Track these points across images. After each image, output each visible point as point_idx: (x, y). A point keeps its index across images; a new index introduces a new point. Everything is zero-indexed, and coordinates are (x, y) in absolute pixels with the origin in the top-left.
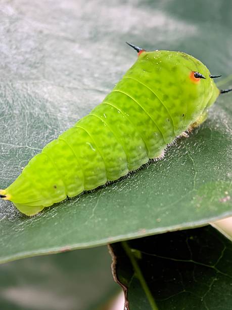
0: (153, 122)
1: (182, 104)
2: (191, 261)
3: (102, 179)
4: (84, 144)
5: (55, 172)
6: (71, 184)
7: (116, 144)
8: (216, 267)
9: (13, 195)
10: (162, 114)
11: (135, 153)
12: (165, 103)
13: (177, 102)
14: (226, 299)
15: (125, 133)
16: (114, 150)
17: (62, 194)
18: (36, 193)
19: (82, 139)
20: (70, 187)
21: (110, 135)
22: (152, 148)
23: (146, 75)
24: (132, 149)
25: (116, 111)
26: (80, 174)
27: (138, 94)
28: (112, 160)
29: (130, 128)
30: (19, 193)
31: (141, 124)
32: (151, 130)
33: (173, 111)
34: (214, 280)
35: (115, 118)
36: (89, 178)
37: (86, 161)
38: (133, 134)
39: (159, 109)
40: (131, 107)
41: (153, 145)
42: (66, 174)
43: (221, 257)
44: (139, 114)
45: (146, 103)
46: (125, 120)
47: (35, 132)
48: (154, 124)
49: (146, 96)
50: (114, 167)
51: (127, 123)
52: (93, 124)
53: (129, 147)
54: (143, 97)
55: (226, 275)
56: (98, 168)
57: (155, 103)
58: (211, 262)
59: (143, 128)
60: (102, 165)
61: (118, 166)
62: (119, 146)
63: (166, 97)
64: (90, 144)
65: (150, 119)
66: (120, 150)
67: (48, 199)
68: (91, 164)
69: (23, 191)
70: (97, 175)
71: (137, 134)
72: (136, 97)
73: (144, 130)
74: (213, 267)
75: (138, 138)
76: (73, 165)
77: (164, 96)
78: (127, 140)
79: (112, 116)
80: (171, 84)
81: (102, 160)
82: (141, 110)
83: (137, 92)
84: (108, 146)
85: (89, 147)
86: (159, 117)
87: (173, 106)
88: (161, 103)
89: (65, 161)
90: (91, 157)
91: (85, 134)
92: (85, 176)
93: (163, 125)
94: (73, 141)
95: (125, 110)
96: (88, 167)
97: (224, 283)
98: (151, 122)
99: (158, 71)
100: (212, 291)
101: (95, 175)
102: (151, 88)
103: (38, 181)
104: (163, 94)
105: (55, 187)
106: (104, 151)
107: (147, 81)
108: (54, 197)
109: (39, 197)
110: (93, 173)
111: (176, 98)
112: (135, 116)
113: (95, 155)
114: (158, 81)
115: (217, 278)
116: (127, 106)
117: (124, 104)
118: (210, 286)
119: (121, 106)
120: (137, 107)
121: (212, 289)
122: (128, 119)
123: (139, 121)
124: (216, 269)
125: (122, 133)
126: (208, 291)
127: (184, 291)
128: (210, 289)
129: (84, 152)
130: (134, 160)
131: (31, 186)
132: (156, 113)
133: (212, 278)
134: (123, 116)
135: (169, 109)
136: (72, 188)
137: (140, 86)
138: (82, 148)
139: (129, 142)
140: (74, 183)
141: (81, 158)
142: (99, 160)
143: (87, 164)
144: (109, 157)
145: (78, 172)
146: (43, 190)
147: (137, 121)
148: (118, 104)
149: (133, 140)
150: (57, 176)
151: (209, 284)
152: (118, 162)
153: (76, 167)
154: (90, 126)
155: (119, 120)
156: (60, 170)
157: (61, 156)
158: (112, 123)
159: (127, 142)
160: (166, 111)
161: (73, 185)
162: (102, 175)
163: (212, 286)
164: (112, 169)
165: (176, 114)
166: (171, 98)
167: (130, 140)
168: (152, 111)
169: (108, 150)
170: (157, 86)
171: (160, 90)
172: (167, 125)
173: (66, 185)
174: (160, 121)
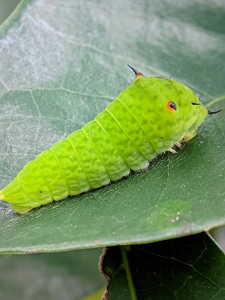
0: (132, 142)
1: (160, 128)
2: (173, 258)
3: (84, 187)
4: (67, 157)
5: (41, 180)
6: (55, 190)
7: (96, 159)
8: (193, 265)
9: (6, 196)
10: (140, 136)
11: (113, 167)
12: (143, 127)
13: (155, 127)
14: (196, 296)
15: (104, 150)
16: (93, 164)
17: (48, 197)
18: (24, 196)
19: (67, 153)
20: (54, 192)
21: (90, 151)
22: (132, 163)
23: (131, 101)
24: (111, 164)
25: (100, 129)
26: (63, 182)
27: (121, 117)
28: (91, 172)
29: (110, 146)
30: (11, 194)
31: (120, 143)
32: (129, 149)
33: (151, 134)
34: (189, 278)
35: (98, 136)
36: (72, 186)
37: (68, 172)
38: (112, 152)
39: (137, 132)
40: (113, 128)
41: (132, 161)
42: (51, 182)
43: (201, 257)
44: (119, 135)
45: (127, 126)
46: (106, 138)
47: (43, 137)
48: (132, 145)
49: (127, 120)
50: (94, 178)
51: (108, 141)
52: (78, 139)
53: (107, 162)
54: (125, 120)
55: (201, 274)
56: (79, 178)
57: (135, 126)
58: (190, 261)
59: (122, 147)
60: (83, 176)
61: (97, 177)
62: (98, 161)
63: (145, 122)
64: (72, 158)
65: (129, 139)
66: (99, 164)
67: (35, 201)
68: (72, 174)
69: (14, 193)
70: (78, 184)
71: (115, 152)
72: (119, 119)
73: (123, 149)
74: (191, 265)
75: (117, 155)
76: (56, 174)
77: (143, 121)
78: (106, 156)
79: (96, 134)
80: (150, 111)
81: (83, 171)
82: (121, 131)
83: (120, 115)
84: (88, 161)
85: (72, 160)
86: (137, 138)
87: (151, 130)
88: (140, 127)
89: (50, 171)
90: (73, 169)
91: (71, 148)
92: (68, 184)
93: (141, 145)
94: (59, 154)
95: (108, 130)
96: (69, 176)
97: (197, 281)
98: (129, 142)
99: (141, 98)
100: (185, 288)
101: (77, 184)
102: (133, 113)
103: (27, 186)
104: (142, 119)
105: (41, 192)
106: (84, 164)
107: (131, 106)
108: (40, 200)
109: (27, 199)
110: (75, 182)
111: (154, 123)
112: (115, 136)
113: (77, 167)
114: (139, 107)
115: (192, 276)
116: (110, 127)
117: (108, 125)
118: (185, 283)
119: (105, 126)
120: (118, 128)
121: (186, 285)
122: (109, 138)
123: (118, 141)
124: (194, 268)
125: (102, 150)
126: (182, 287)
127: (162, 285)
128: (184, 285)
129: (67, 164)
130: (113, 173)
131: (21, 190)
132: (134, 135)
133: (188, 275)
134: (105, 135)
135: (148, 132)
136: (56, 193)
137: (124, 110)
138: (66, 160)
139: (107, 158)
140: (58, 189)
141: (63, 168)
142: (79, 171)
143: (69, 174)
144: (89, 169)
145: (61, 180)
146: (30, 193)
147: (116, 140)
148: (103, 124)
149: (112, 156)
150: (43, 183)
151: (184, 281)
152: (98, 174)
153: (59, 176)
154: (76, 141)
155: (101, 139)
156: (45, 178)
157: (47, 166)
158: (95, 140)
159: (106, 158)
160: (144, 134)
161: (57, 191)
162: (83, 184)
163: (186, 283)
164: (92, 180)
165: (154, 137)
166: (149, 123)
167: (109, 157)
168: (131, 133)
169: (87, 164)
170: (138, 111)
171: (140, 115)
172: (145, 146)
173: (51, 191)
174: (138, 142)
